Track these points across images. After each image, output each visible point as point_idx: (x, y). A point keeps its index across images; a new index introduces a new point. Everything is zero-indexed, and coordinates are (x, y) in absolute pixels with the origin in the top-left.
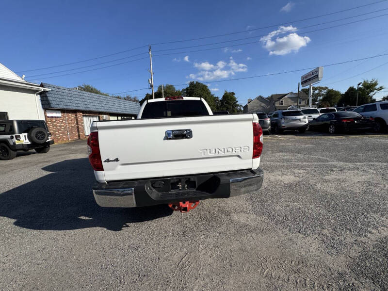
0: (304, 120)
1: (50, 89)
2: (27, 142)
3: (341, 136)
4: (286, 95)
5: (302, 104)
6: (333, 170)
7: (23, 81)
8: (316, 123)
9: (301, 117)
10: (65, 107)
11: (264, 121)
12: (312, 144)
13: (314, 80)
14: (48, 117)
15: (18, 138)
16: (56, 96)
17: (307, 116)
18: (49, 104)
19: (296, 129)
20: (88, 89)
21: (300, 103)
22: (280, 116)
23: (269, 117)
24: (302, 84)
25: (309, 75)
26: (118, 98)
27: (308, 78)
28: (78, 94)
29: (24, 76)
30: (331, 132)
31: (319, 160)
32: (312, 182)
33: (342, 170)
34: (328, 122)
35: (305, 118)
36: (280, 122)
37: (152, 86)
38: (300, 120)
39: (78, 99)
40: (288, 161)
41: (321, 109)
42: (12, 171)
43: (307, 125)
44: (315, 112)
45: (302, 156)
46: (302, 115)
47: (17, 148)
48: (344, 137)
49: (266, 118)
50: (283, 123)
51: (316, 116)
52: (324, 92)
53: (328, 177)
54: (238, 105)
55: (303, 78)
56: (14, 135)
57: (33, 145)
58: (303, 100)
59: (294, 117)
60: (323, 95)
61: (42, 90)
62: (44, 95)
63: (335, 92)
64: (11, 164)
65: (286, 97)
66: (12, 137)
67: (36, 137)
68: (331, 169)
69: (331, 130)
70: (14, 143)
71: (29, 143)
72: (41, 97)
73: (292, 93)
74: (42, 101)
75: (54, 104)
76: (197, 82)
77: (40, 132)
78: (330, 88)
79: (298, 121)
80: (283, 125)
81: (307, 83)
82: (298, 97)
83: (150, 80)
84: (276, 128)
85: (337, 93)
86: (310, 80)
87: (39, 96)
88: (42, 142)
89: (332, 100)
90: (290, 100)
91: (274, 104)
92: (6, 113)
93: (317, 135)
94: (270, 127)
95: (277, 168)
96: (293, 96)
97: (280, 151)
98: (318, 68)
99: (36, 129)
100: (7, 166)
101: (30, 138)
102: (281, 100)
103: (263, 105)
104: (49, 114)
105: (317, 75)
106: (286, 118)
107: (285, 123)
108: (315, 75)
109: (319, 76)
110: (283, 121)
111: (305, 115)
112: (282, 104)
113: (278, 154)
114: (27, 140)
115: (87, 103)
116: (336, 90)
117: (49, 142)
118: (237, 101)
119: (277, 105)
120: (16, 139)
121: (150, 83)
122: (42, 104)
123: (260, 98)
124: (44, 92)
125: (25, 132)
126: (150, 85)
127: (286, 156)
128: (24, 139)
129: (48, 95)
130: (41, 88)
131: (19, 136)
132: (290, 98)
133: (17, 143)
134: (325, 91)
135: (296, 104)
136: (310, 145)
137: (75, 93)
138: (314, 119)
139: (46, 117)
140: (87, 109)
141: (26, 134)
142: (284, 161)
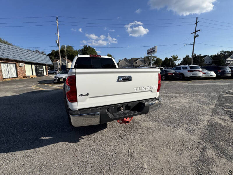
4: (139, 59)
13: (154, 53)
21: (145, 64)
24: (148, 54)
25: (151, 49)
27: (151, 51)
34: (162, 74)
37: (58, 45)
48: (169, 82)
52: (155, 59)
55: (148, 51)
58: (147, 62)
65: (139, 60)
69: (163, 78)
73: (141, 58)
76: (89, 46)
81: (150, 54)
82: (144, 61)
83: (57, 41)
85: (160, 60)
86: (151, 52)
90: (140, 62)
91: (133, 63)
98: (155, 46)
102: (136, 61)
103: (127, 63)
105: (155, 50)
109: (156, 51)
112: (137, 64)
121: (57, 43)
123: (125, 59)
126: (57, 44)
132: (141, 61)
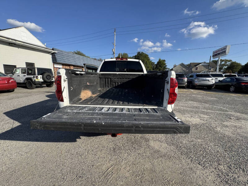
0: (212, 81)
1: (57, 52)
2: (41, 80)
3: (239, 95)
4: (201, 63)
5: (211, 70)
6: (231, 118)
7: (45, 47)
8: (220, 84)
9: (210, 79)
10: (64, 63)
11: (182, 79)
12: (216, 97)
13: (223, 54)
14: (55, 67)
15: (37, 77)
16: (60, 56)
17: (214, 78)
18: (56, 60)
19: (205, 87)
20: (79, 53)
21: (210, 69)
22: (195, 77)
23: (186, 77)
24: (213, 56)
25: (219, 50)
26: (95, 59)
27: (218, 53)
28: (72, 55)
29: (45, 44)
30: (232, 91)
31: (221, 110)
32: (213, 125)
33: (238, 119)
34: (230, 84)
35: (212, 79)
36: (194, 81)
37: (114, 53)
38: (208, 80)
39: (71, 58)
40: (197, 108)
41: (225, 74)
42: (31, 95)
43: (213, 84)
44: (221, 76)
45: (207, 105)
46: (210, 77)
47: (36, 83)
48: (241, 95)
49: (184, 77)
50: (196, 82)
51: (221, 79)
52: (228, 63)
53: (226, 123)
54: (167, 68)
55: (214, 52)
56: (35, 76)
57: (45, 82)
58: (213, 67)
59: (205, 78)
60: (227, 65)
61: (53, 52)
62: (53, 55)
63: (237, 63)
64: (32, 92)
65: (200, 65)
66: (34, 77)
67: (46, 78)
68: (229, 117)
69: (232, 89)
70: (35, 80)
71: (43, 81)
72: (52, 56)
73: (205, 62)
74: (53, 58)
75: (59, 60)
76: (142, 52)
77: (48, 75)
78: (233, 61)
79: (208, 81)
80: (196, 83)
81: (216, 56)
82: (209, 66)
83: (113, 49)
84: (191, 84)
85: (238, 65)
86: (219, 54)
87: (51, 55)
88: (49, 81)
89: (234, 69)
90: (203, 67)
91: (191, 69)
92: (34, 63)
93: (220, 92)
94: (186, 84)
95: (188, 112)
96: (205, 64)
97: (192, 100)
98: (227, 46)
99: (46, 73)
100: (30, 93)
101: (43, 78)
102: (197, 67)
103: (184, 69)
104: (56, 66)
105: (225, 51)
106: (199, 79)
107: (197, 82)
108: (223, 51)
109: (227, 52)
110: (196, 80)
111: (213, 78)
112: (197, 69)
113: (190, 102)
114: (42, 79)
115: (76, 61)
116: (238, 63)
117: (53, 81)
118: (167, 66)
119: (193, 69)
120: (36, 78)
121: (113, 51)
122: (53, 60)
123: (182, 65)
124: (54, 53)
125: (41, 75)
127: (195, 104)
128: (40, 79)
129: (56, 55)
130: (52, 51)
131: (38, 77)
133: (36, 81)
134: (230, 62)
135: (207, 70)
136: (215, 99)
137: (70, 55)
138: (219, 81)
139: (54, 67)
140: (76, 64)
141: (41, 76)
142: (194, 107)
